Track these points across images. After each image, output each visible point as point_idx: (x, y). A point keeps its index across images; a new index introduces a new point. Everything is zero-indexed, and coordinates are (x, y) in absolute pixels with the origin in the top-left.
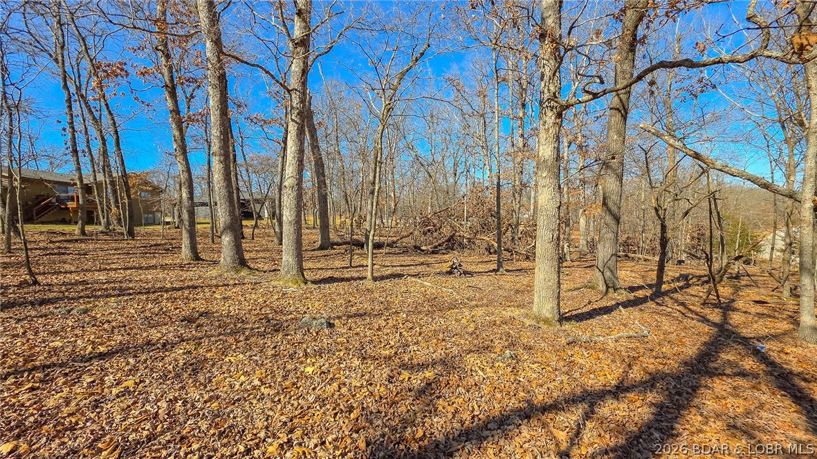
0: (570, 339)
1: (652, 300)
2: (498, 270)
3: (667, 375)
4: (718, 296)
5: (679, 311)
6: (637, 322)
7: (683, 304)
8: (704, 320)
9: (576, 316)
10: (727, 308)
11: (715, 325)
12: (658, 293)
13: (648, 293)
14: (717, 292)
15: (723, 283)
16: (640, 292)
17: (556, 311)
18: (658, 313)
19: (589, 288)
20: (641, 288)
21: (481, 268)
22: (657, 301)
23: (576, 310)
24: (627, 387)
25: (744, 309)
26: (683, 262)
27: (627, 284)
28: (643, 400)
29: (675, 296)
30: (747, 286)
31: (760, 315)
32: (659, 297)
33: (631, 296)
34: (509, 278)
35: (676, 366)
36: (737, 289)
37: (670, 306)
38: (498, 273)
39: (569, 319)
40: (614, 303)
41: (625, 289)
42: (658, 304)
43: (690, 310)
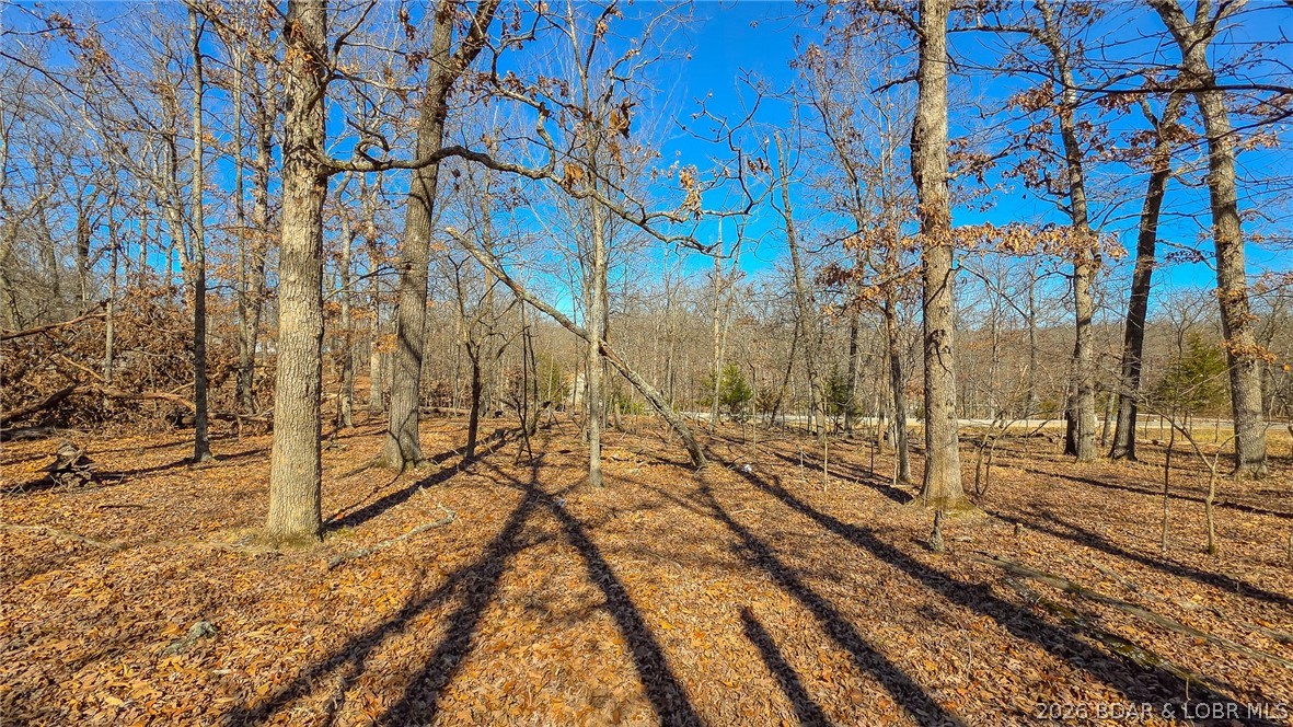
0: (335, 559)
1: (462, 469)
2: (196, 460)
3: (468, 569)
4: (530, 452)
5: (492, 478)
6: (439, 506)
7: (496, 468)
8: (516, 483)
9: (353, 516)
10: (536, 464)
11: (525, 486)
12: (470, 458)
13: (458, 460)
14: (529, 447)
15: (536, 435)
16: (450, 460)
17: (313, 516)
18: (468, 486)
19: (378, 467)
20: (450, 454)
21: (150, 460)
22: (467, 469)
23: (352, 507)
24: (417, 607)
25: (552, 463)
26: (500, 413)
27: (434, 452)
28: (436, 617)
29: (487, 459)
30: (555, 435)
31: (564, 466)
32: (471, 463)
33: (437, 469)
34: (222, 471)
35: (481, 552)
36: (547, 439)
37: (483, 473)
38: (195, 466)
39: (336, 526)
40: (412, 483)
41: (429, 460)
42: (469, 473)
43: (503, 474)
